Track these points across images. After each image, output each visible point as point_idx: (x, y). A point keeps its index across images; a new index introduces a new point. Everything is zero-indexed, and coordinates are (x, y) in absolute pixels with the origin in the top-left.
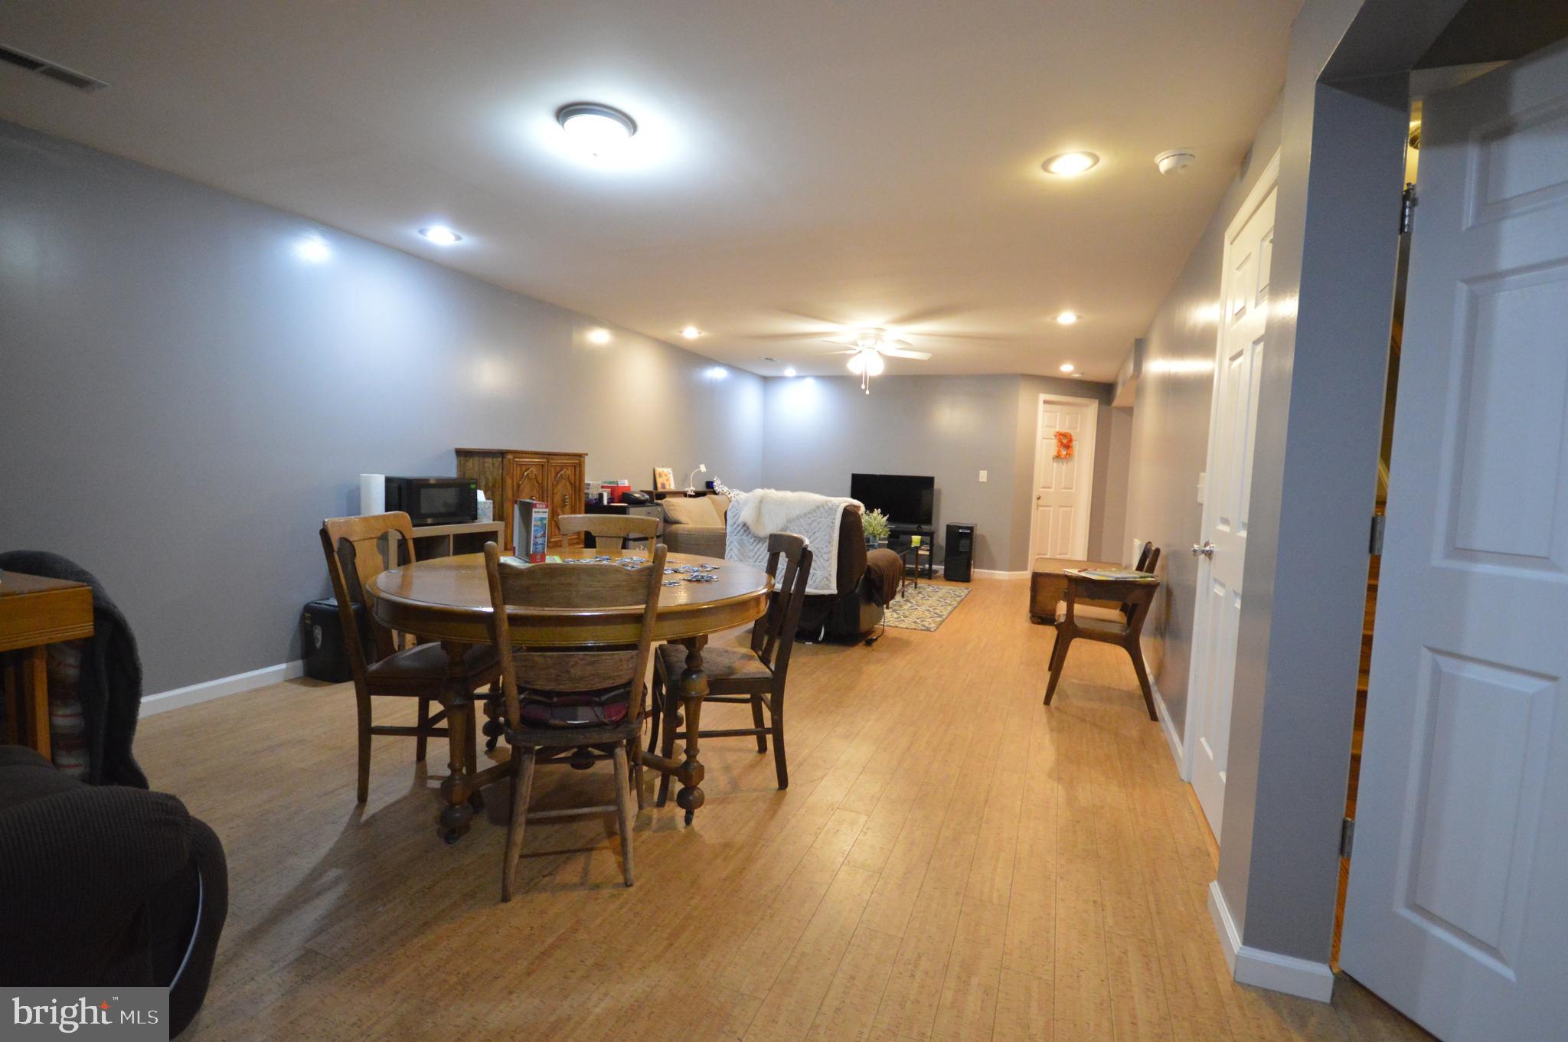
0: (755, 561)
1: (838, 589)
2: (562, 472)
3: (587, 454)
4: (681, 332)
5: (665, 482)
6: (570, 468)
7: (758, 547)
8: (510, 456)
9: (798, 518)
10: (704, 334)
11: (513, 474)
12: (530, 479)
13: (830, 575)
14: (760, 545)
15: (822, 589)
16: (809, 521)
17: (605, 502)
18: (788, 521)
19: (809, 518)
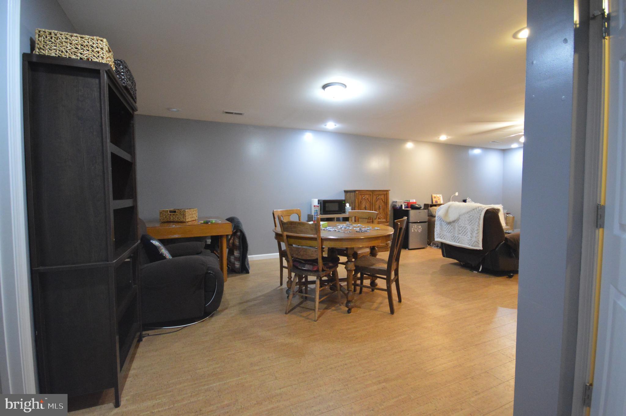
0: (447, 233)
1: (483, 247)
2: (379, 197)
3: (390, 190)
4: (439, 138)
5: (438, 200)
6: (382, 196)
7: (448, 226)
8: (357, 192)
9: (464, 214)
10: (449, 137)
11: (358, 198)
12: (365, 200)
13: (478, 241)
14: (448, 225)
15: (475, 246)
16: (469, 216)
17: (403, 208)
18: (460, 216)
19: (469, 214)
